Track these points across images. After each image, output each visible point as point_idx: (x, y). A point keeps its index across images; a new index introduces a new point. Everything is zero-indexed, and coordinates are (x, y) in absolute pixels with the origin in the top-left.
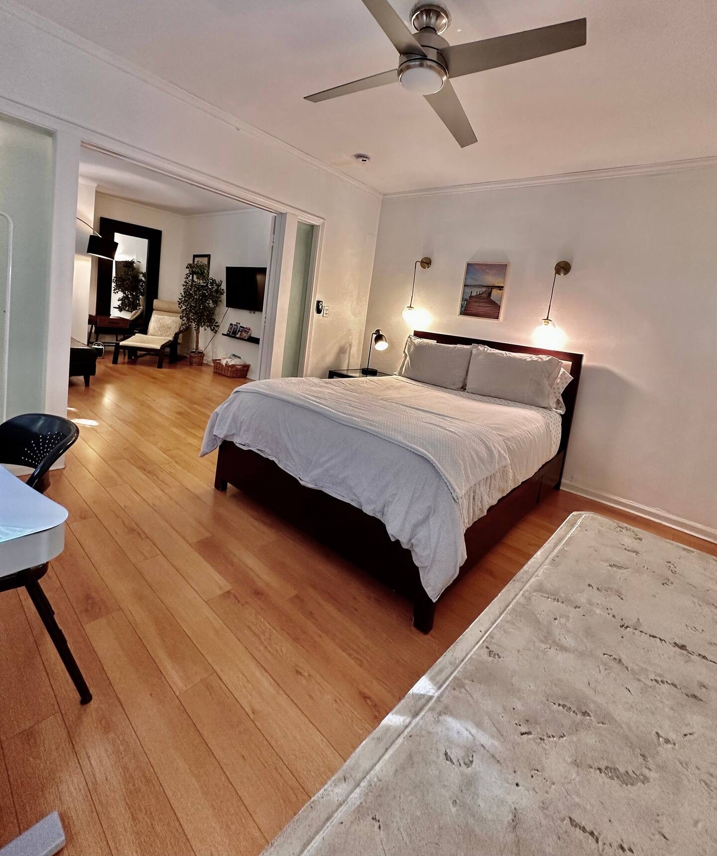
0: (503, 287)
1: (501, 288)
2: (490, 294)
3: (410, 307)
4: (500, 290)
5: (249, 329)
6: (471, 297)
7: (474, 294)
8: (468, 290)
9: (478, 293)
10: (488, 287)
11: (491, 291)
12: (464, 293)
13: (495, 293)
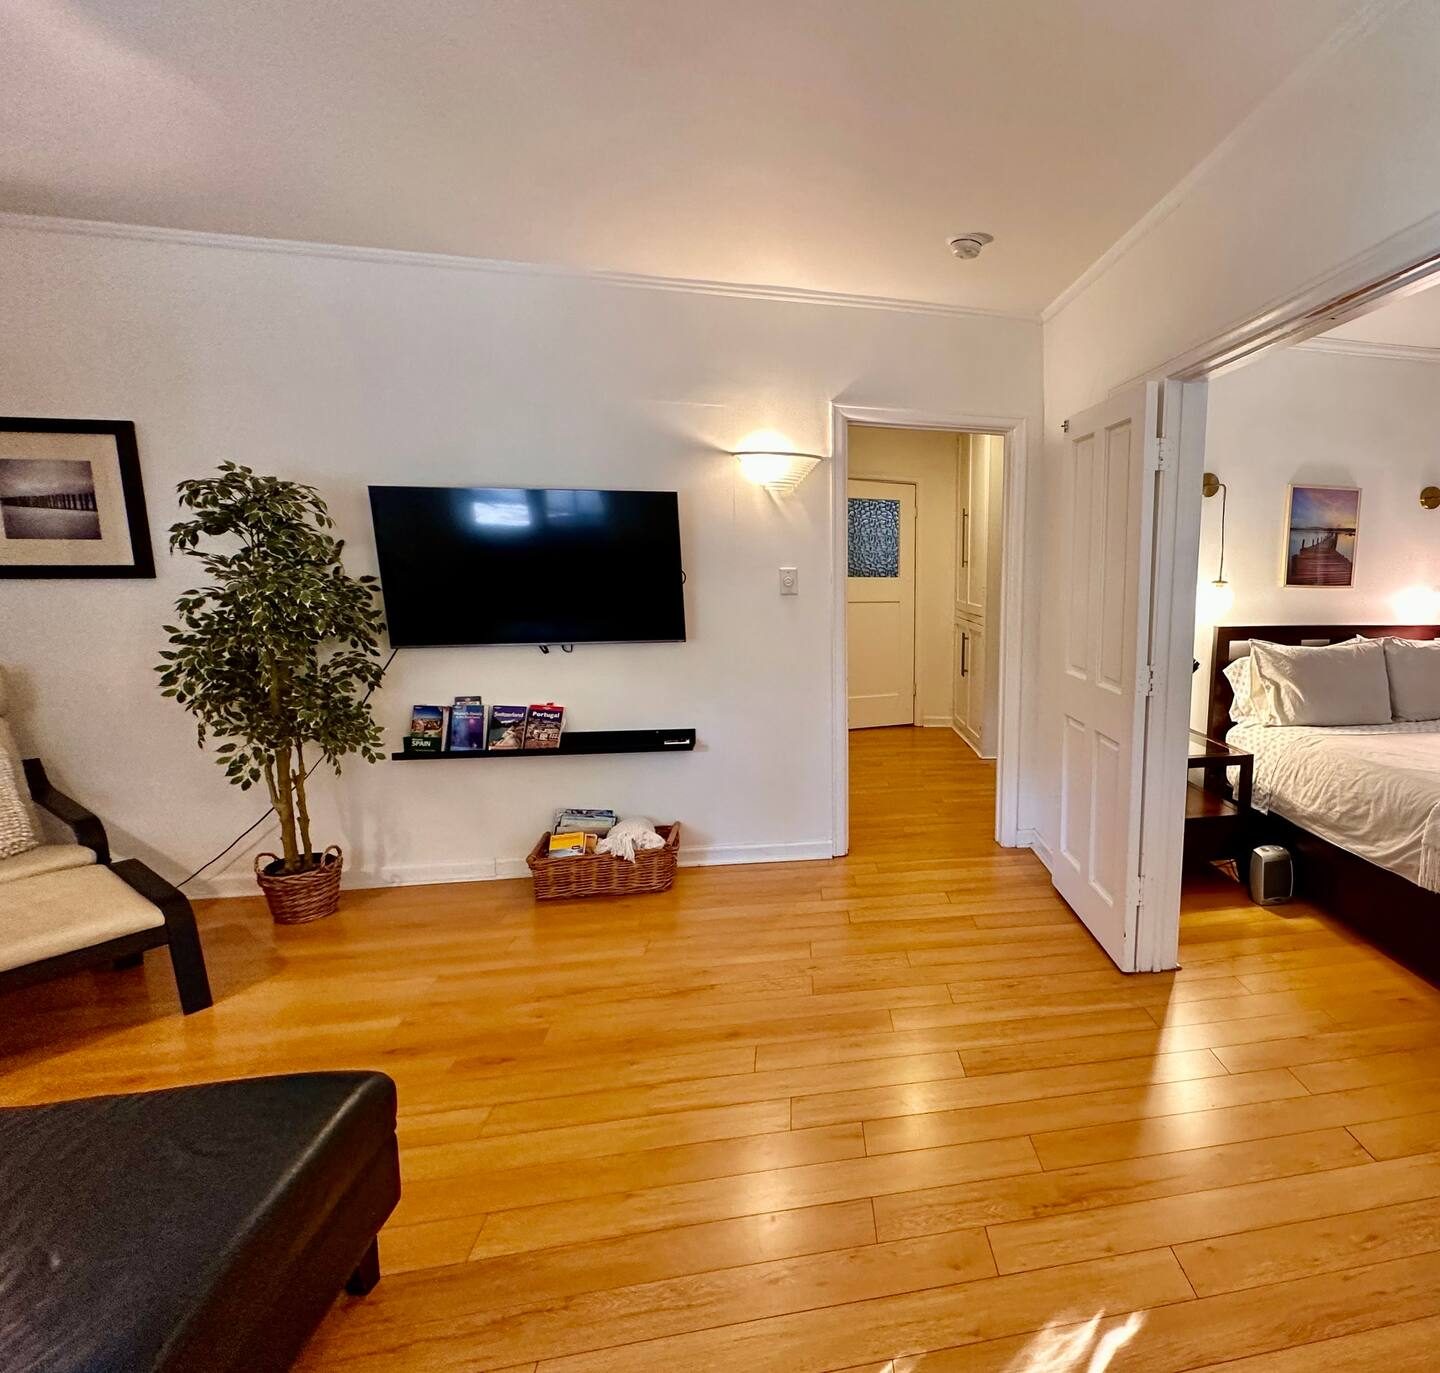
0: (1354, 530)
1: (1351, 532)
2: (1334, 543)
3: (1220, 581)
4: (1351, 535)
5: (560, 711)
6: (1303, 550)
7: (1308, 545)
8: (1299, 538)
9: (1315, 543)
10: (1330, 530)
11: (1336, 537)
12: (1291, 542)
13: (1343, 541)
